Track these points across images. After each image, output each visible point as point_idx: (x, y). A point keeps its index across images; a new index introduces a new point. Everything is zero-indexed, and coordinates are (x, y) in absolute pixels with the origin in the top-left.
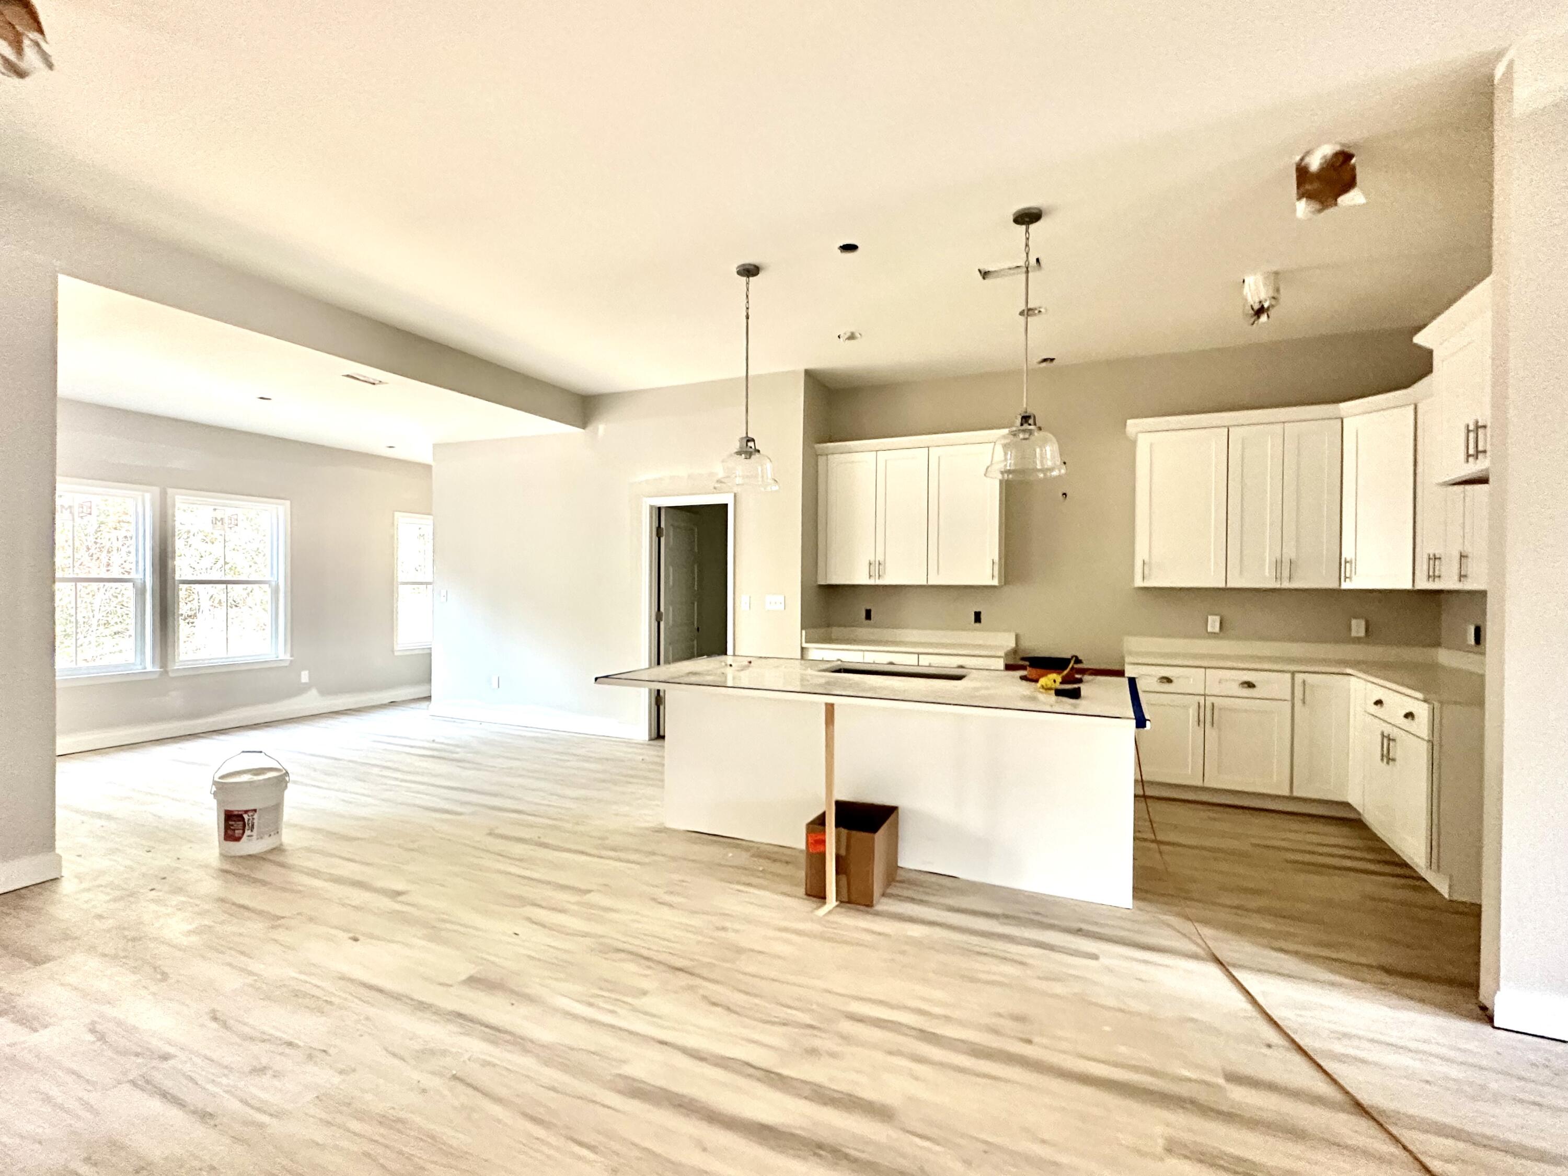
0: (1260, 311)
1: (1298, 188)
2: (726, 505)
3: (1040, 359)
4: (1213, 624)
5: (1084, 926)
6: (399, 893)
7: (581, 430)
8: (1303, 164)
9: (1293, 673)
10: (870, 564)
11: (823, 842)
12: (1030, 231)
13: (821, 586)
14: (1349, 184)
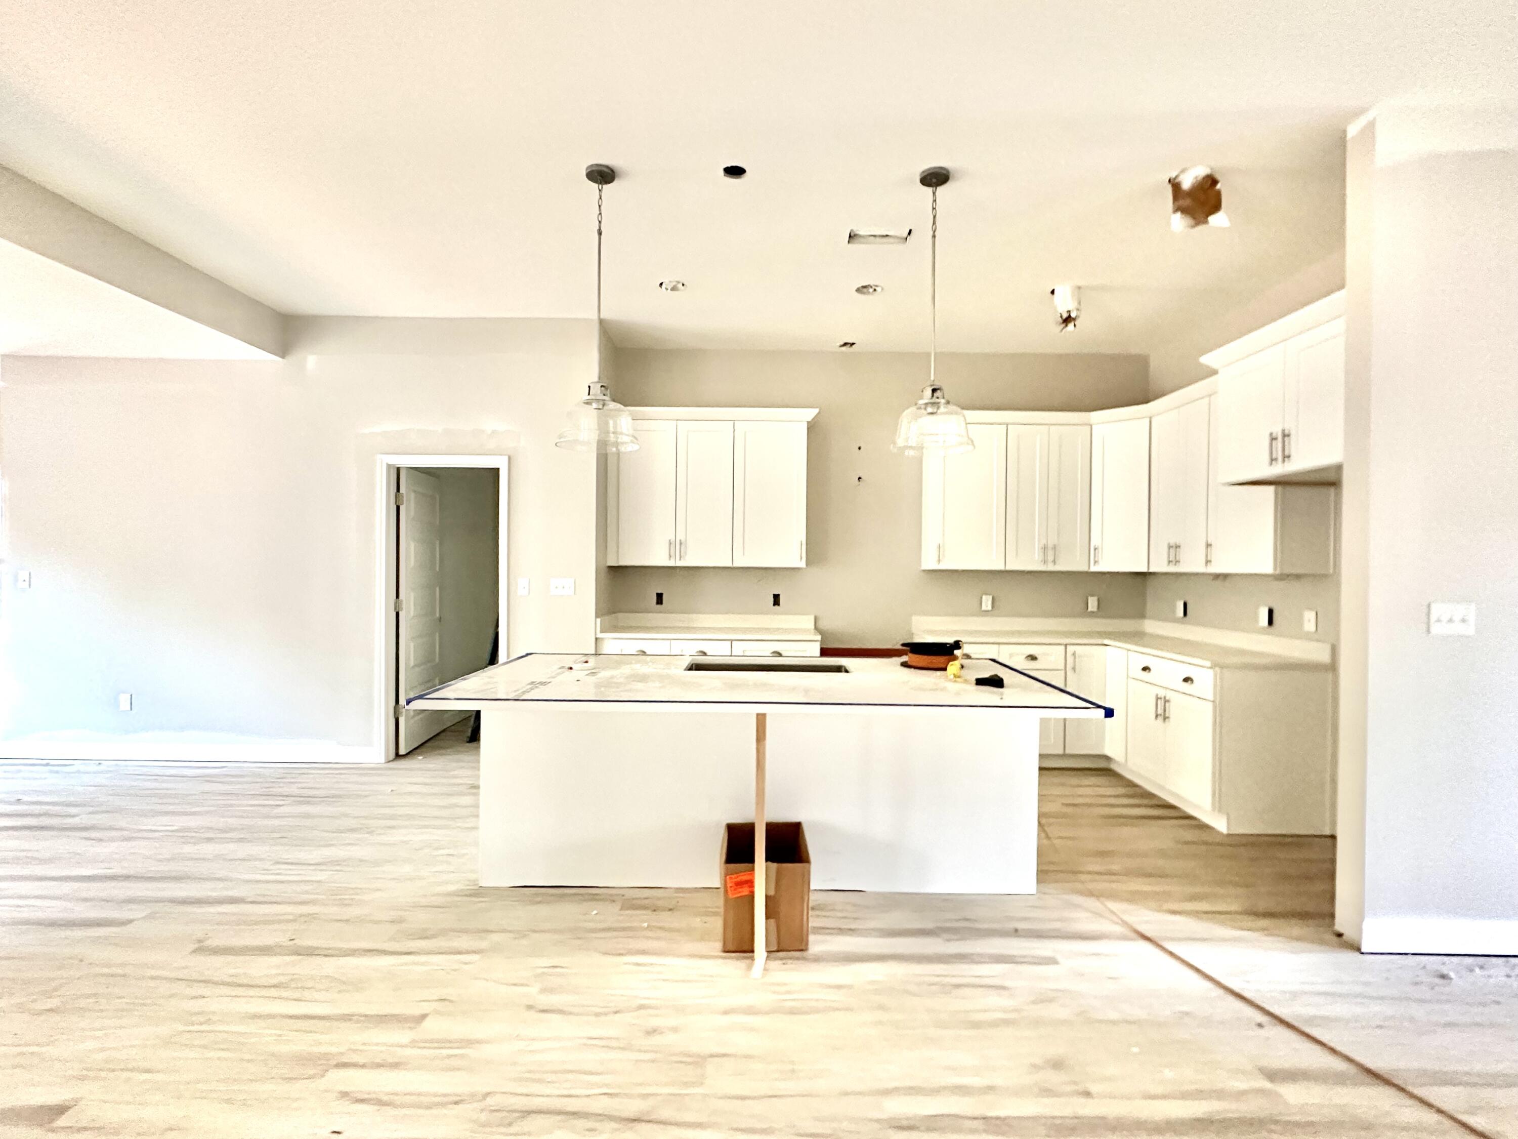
0: (1067, 320)
1: (1174, 202)
2: (497, 470)
3: (842, 343)
4: (987, 603)
5: (1021, 926)
6: (61, 1110)
7: (280, 359)
8: (1176, 181)
9: (1066, 645)
10: (670, 544)
11: (750, 883)
12: (937, 194)
13: (610, 567)
14: (1216, 207)
